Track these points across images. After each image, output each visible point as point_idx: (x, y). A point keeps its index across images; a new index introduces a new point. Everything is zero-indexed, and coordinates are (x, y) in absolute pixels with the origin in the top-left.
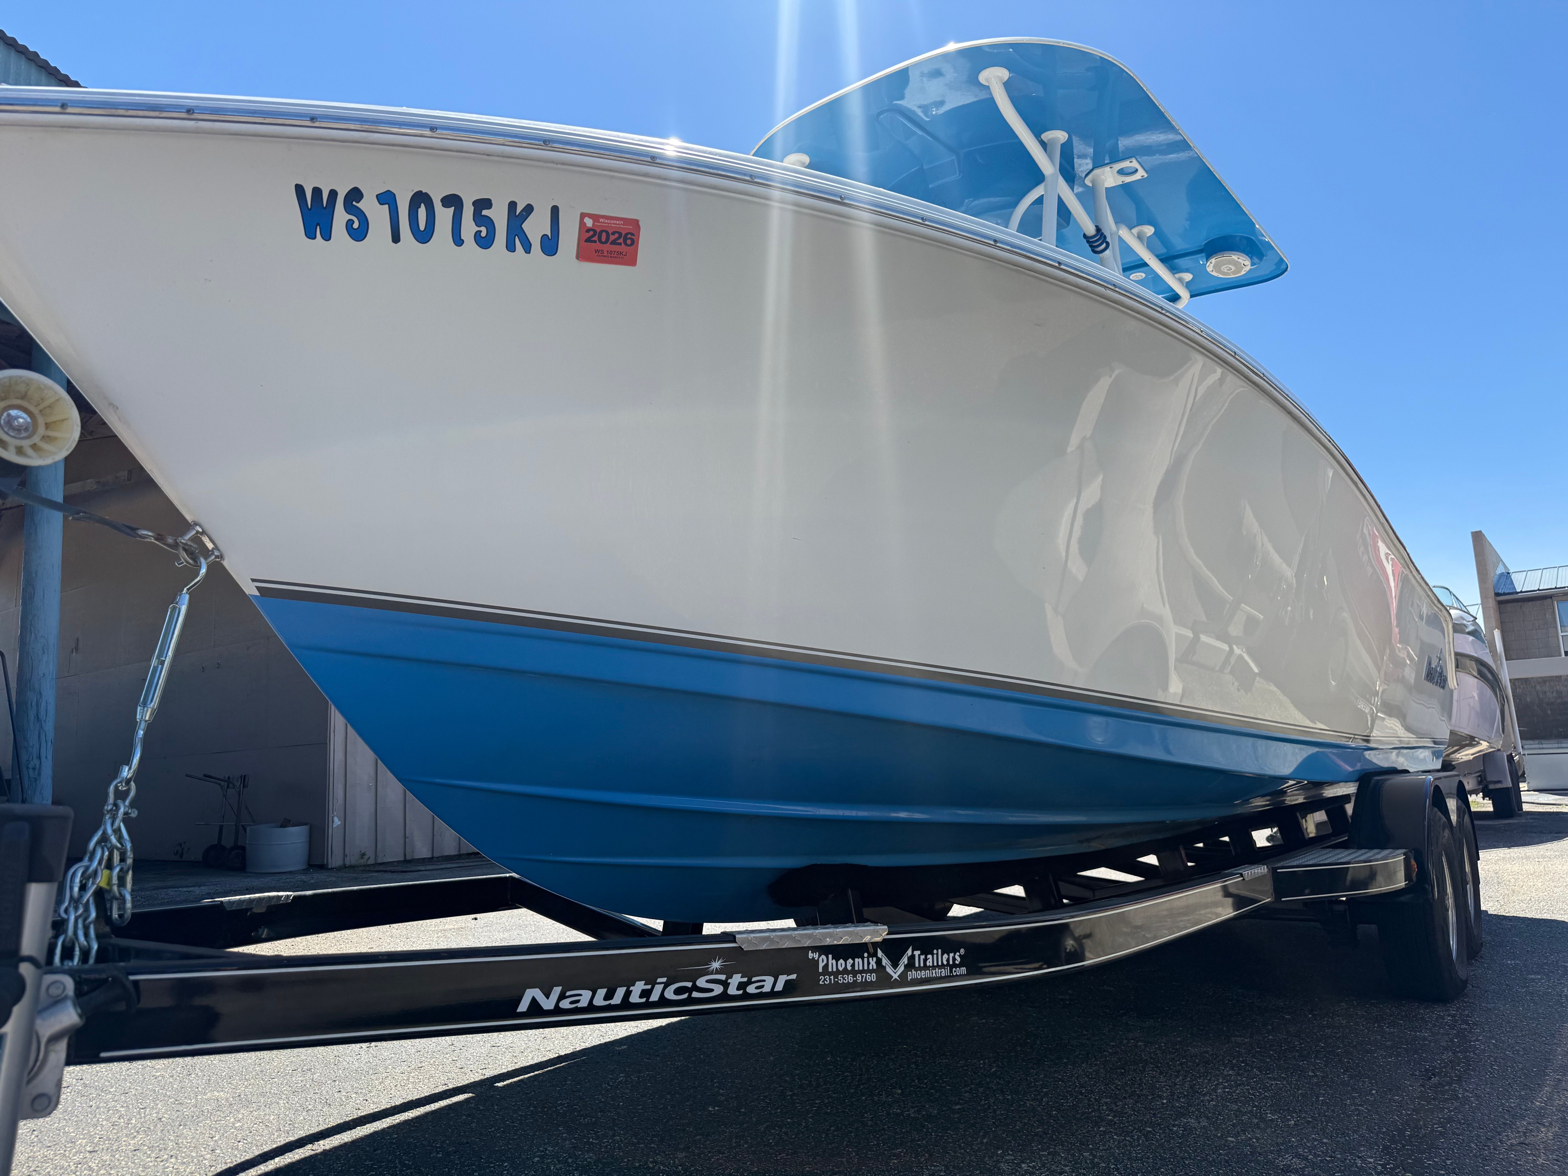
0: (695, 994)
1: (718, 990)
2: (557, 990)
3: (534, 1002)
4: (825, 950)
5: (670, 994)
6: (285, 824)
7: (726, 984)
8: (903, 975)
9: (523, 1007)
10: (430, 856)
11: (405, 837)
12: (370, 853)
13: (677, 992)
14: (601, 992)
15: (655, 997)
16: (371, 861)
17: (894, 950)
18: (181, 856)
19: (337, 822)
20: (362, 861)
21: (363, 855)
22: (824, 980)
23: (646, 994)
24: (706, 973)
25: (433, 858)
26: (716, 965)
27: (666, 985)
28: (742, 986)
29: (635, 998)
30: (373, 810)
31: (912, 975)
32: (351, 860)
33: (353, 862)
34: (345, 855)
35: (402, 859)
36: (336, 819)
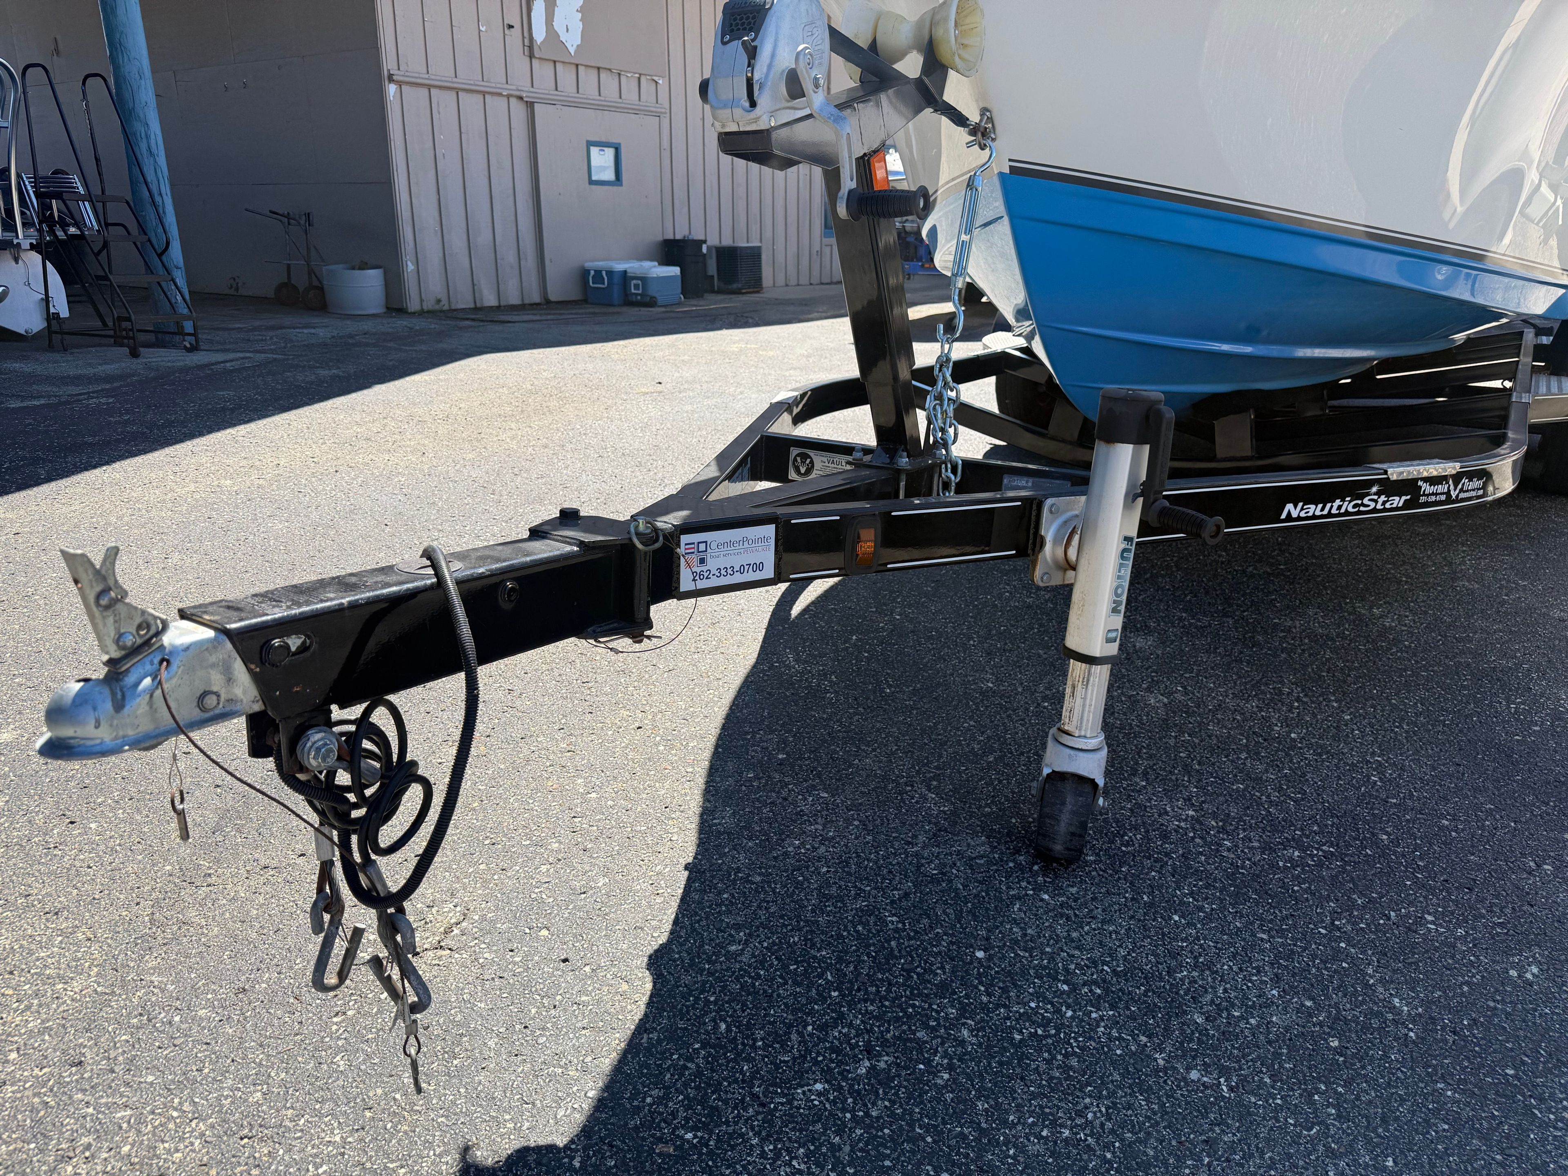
0: (1362, 509)
1: (1372, 505)
2: (1301, 504)
3: (1289, 513)
4: (1426, 480)
5: (1350, 509)
6: (363, 266)
7: (1376, 501)
8: (1457, 496)
9: (1283, 516)
10: (496, 304)
11: (473, 285)
12: (445, 301)
13: (1354, 506)
14: (1320, 506)
15: (1343, 510)
16: (446, 308)
17: (1457, 478)
18: (237, 289)
19: (411, 267)
20: (437, 307)
21: (439, 301)
22: (1423, 499)
23: (1340, 507)
24: (1368, 494)
25: (499, 307)
26: (1374, 489)
27: (1350, 502)
28: (1384, 503)
29: (1334, 511)
30: (441, 255)
31: (1462, 495)
32: (428, 305)
33: (430, 308)
34: (422, 301)
35: (472, 306)
36: (409, 263)
